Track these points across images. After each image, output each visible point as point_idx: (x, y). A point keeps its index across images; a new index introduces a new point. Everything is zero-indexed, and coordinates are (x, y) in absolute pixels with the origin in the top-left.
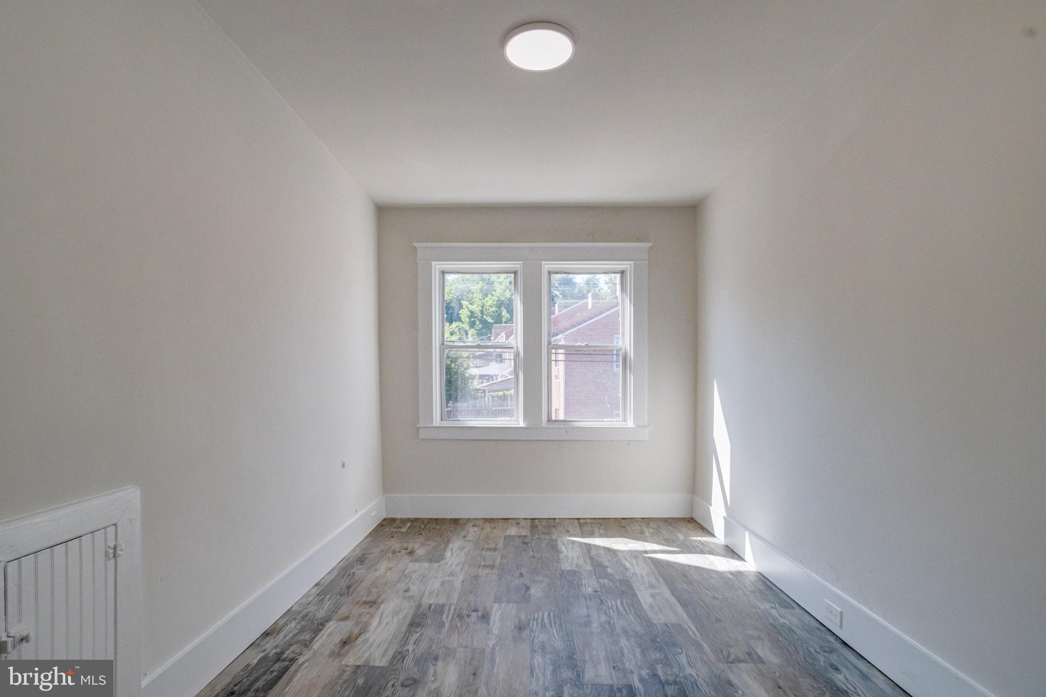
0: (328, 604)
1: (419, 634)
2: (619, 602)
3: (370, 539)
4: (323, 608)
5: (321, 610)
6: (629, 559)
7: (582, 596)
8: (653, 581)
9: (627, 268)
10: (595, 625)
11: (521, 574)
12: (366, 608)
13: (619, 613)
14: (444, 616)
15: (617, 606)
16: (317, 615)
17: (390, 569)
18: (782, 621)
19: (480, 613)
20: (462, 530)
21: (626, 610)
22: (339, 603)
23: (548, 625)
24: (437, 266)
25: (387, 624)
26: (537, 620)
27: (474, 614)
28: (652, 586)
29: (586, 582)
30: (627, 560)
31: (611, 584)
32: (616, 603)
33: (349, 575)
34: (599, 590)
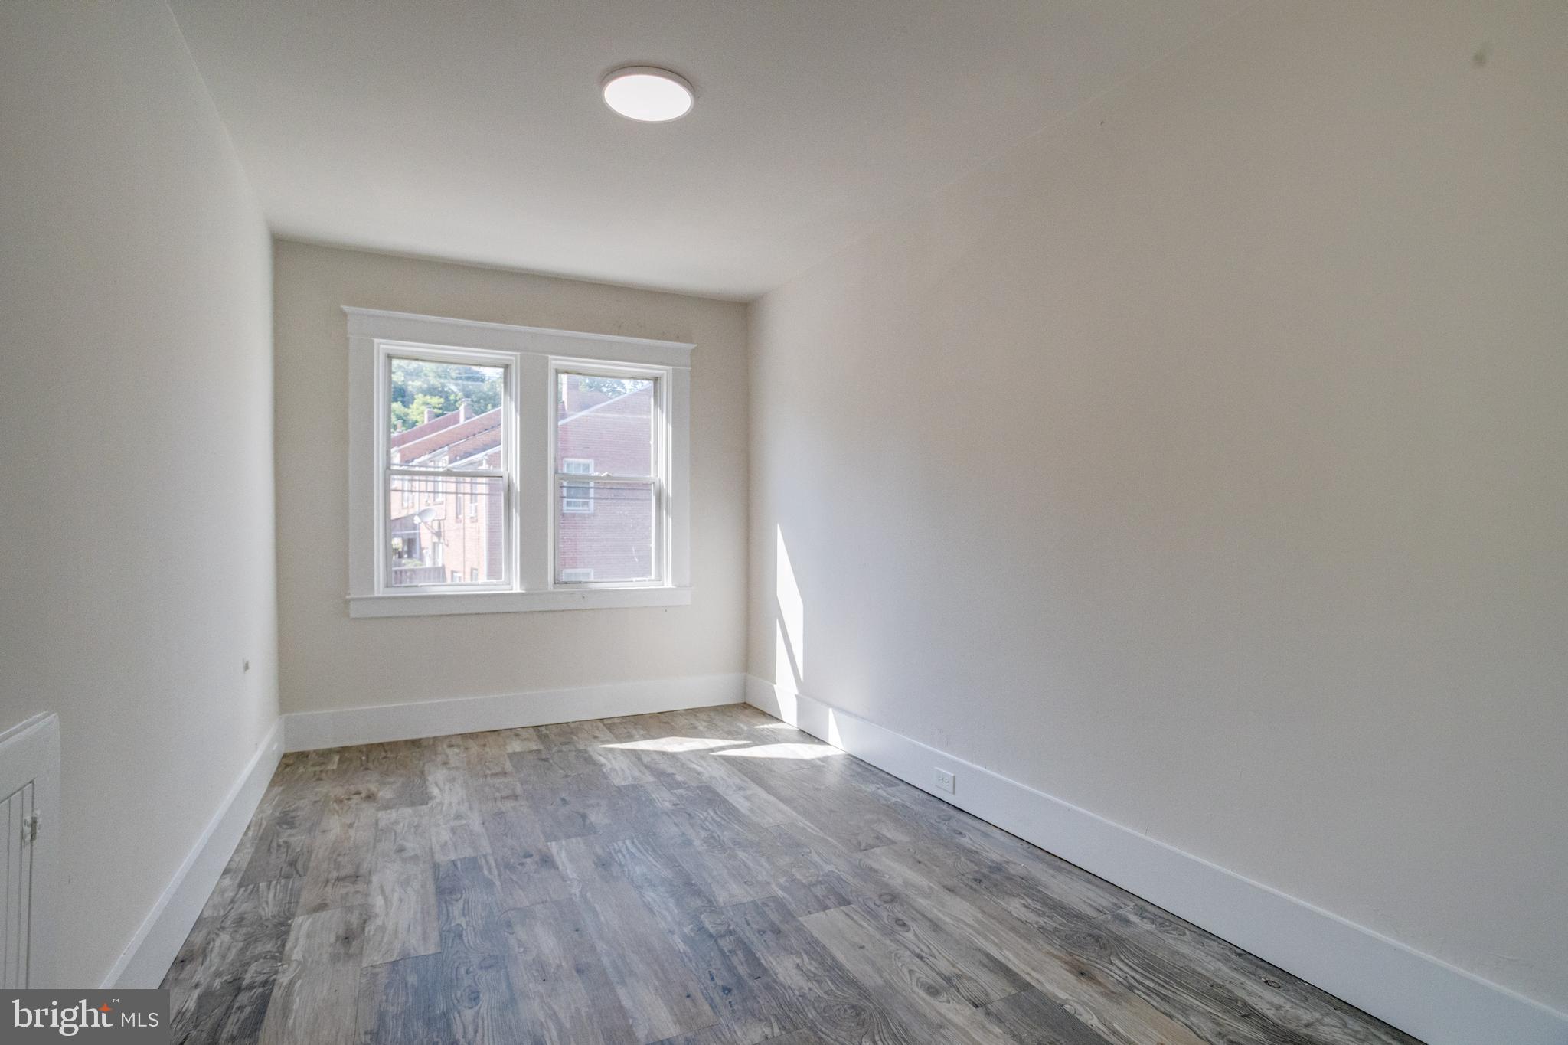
0: (271, 895)
1: (461, 902)
2: (711, 812)
3: (278, 790)
4: (267, 902)
5: (264, 905)
6: (696, 762)
7: (662, 813)
8: (738, 781)
9: (663, 374)
10: (697, 843)
11: (563, 800)
12: (346, 887)
13: (719, 825)
14: (486, 872)
15: (711, 817)
16: (263, 914)
17: (351, 826)
18: (894, 800)
19: (536, 858)
20: (436, 754)
21: (725, 820)
22: (292, 889)
23: (638, 854)
24: (382, 346)
25: (401, 900)
26: (620, 851)
27: (528, 860)
28: (740, 788)
29: (658, 796)
30: (693, 762)
31: (690, 794)
32: (708, 814)
33: (279, 846)
34: (678, 802)
